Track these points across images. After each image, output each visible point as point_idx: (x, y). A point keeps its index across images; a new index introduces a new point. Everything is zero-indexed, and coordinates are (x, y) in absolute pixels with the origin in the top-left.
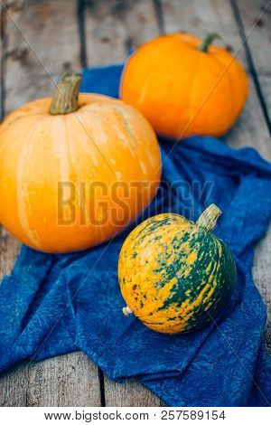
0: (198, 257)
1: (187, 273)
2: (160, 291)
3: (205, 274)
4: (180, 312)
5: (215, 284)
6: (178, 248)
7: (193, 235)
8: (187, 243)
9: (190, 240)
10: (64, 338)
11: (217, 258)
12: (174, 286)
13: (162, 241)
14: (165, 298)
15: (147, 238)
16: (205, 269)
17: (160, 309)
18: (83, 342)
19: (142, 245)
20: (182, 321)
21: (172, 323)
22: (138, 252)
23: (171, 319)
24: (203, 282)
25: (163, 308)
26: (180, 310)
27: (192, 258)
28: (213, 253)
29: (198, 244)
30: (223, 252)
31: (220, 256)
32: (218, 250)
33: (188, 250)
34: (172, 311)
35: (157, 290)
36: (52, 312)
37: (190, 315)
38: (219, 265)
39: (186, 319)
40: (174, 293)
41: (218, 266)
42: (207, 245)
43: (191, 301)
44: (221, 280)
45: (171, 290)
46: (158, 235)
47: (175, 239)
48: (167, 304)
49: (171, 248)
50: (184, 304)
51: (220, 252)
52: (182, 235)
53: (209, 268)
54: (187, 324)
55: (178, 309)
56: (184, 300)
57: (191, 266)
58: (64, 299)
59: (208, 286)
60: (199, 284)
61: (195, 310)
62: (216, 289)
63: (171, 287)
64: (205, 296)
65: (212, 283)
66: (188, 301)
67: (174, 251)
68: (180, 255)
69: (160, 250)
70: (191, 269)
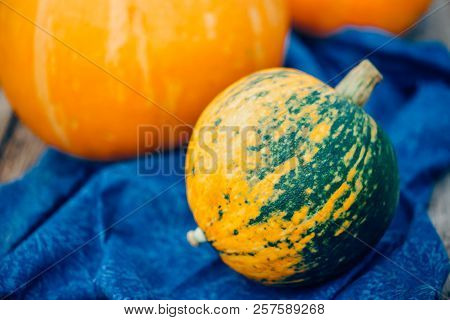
0: (332, 131)
1: (308, 158)
2: (256, 187)
3: (342, 165)
4: (290, 229)
5: (359, 186)
6: (297, 111)
7: (328, 97)
8: (314, 106)
9: (320, 102)
10: (78, 279)
11: (366, 140)
12: (283, 179)
13: (268, 99)
14: (263, 200)
15: (244, 95)
16: (344, 154)
17: (252, 222)
18: (108, 279)
19: (233, 105)
20: (292, 252)
21: (273, 253)
22: (223, 117)
23: (271, 244)
24: (337, 179)
25: (259, 220)
26: (290, 226)
27: (321, 133)
28: (361, 131)
29: (335, 112)
30: (379, 135)
31: (373, 140)
32: (369, 129)
33: (314, 117)
34: (275, 227)
35: (251, 185)
36: (65, 233)
37: (308, 239)
38: (369, 155)
39: (300, 247)
40: (281, 192)
41: (367, 156)
42: (351, 117)
43: (312, 211)
44: (371, 184)
45: (277, 186)
46: (262, 89)
47: (293, 97)
48: (266, 211)
49: (284, 110)
50: (297, 216)
51: (374, 132)
52: (307, 93)
53: (349, 156)
54: (299, 259)
55: (285, 223)
56: (298, 208)
57: (317, 145)
58: (91, 219)
59: (345, 187)
60: (328, 180)
61: (317, 231)
62: (361, 197)
63: (276, 181)
64: (338, 205)
65: (353, 184)
66: (305, 209)
67: (289, 116)
68: (300, 125)
69: (263, 113)
70: (317, 150)
